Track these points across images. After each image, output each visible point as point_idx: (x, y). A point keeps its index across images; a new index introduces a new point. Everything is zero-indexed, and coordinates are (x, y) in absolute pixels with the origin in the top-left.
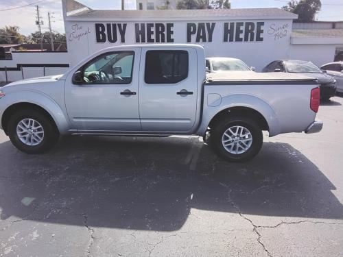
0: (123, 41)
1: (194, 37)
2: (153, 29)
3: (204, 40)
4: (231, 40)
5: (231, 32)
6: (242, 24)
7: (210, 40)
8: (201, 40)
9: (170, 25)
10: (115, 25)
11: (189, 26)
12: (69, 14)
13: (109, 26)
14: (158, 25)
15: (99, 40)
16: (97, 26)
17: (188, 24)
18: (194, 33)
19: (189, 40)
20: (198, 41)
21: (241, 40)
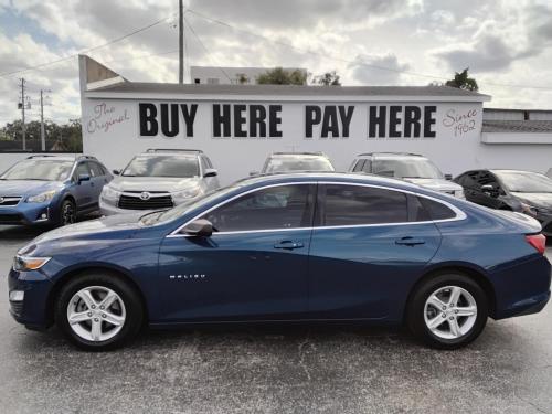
0: (190, 133)
1: (317, 129)
2: (245, 114)
3: (336, 135)
4: (382, 134)
5: (382, 121)
6: (399, 109)
7: (346, 134)
8: (330, 134)
9: (275, 109)
10: (177, 106)
11: (309, 110)
12: (91, 86)
13: (164, 107)
14: (253, 109)
15: (144, 132)
16: (143, 107)
17: (307, 107)
18: (317, 122)
19: (309, 134)
20: (324, 135)
21: (398, 135)
